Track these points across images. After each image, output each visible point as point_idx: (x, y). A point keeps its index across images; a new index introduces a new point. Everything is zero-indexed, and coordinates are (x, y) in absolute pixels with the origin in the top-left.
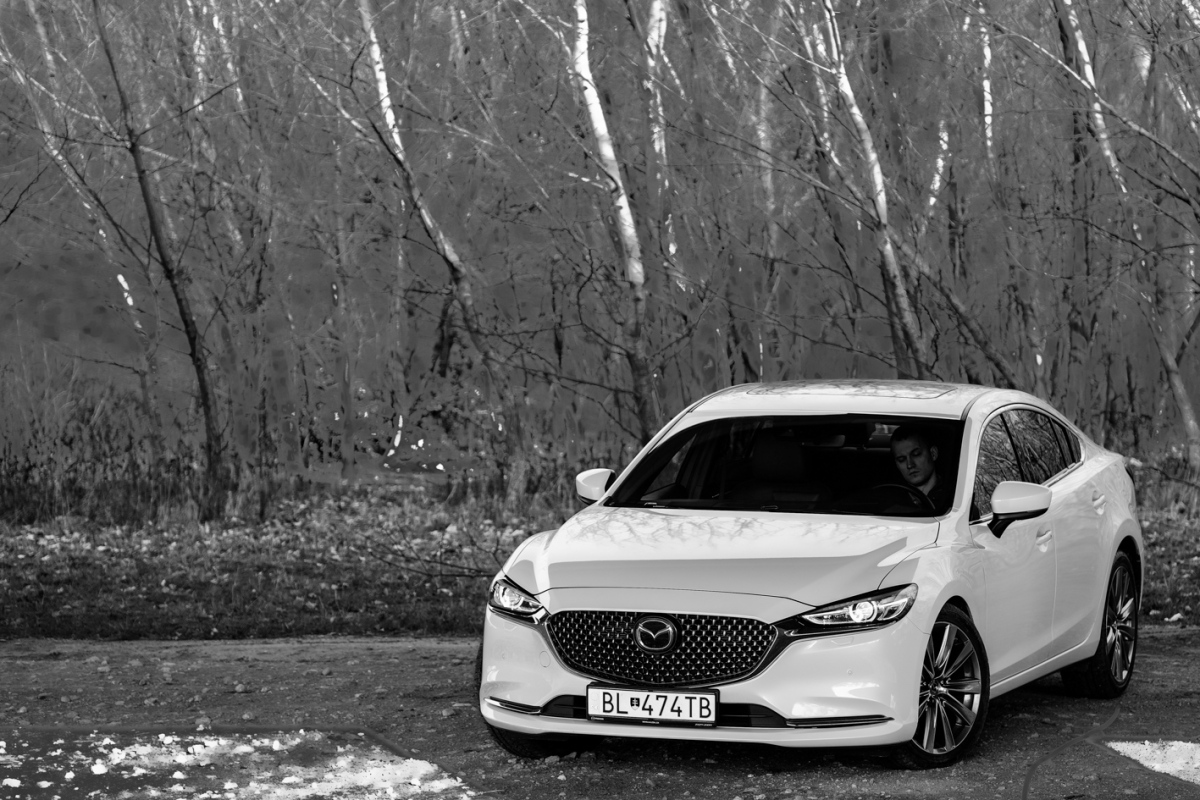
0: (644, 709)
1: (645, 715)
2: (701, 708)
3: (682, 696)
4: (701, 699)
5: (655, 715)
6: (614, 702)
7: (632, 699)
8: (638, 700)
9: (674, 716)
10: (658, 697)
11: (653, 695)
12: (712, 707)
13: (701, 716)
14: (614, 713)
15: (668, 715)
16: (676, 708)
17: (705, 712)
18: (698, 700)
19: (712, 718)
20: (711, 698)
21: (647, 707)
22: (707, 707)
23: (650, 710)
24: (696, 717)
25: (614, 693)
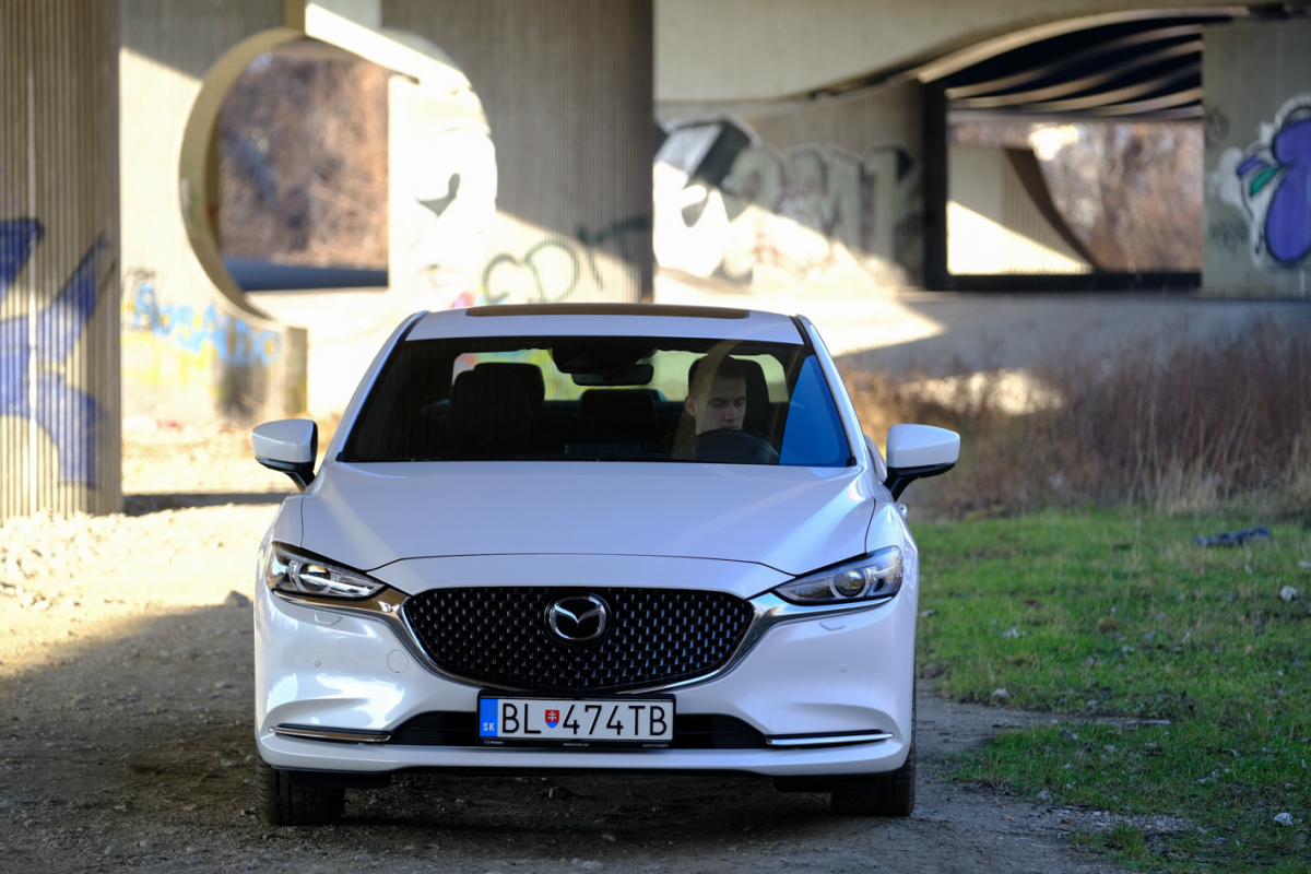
0: (565, 725)
1: (568, 734)
2: (652, 721)
3: (624, 705)
4: (652, 708)
5: (583, 734)
6: (520, 717)
7: (548, 712)
8: (557, 712)
9: (612, 735)
10: (587, 708)
11: (580, 705)
12: (669, 720)
13: (652, 733)
14: (520, 734)
15: (603, 733)
16: (614, 723)
17: (658, 727)
18: (648, 710)
19: (668, 736)
20: (667, 706)
21: (571, 722)
22: (660, 720)
23: (575, 726)
24: (644, 735)
25: (519, 704)
